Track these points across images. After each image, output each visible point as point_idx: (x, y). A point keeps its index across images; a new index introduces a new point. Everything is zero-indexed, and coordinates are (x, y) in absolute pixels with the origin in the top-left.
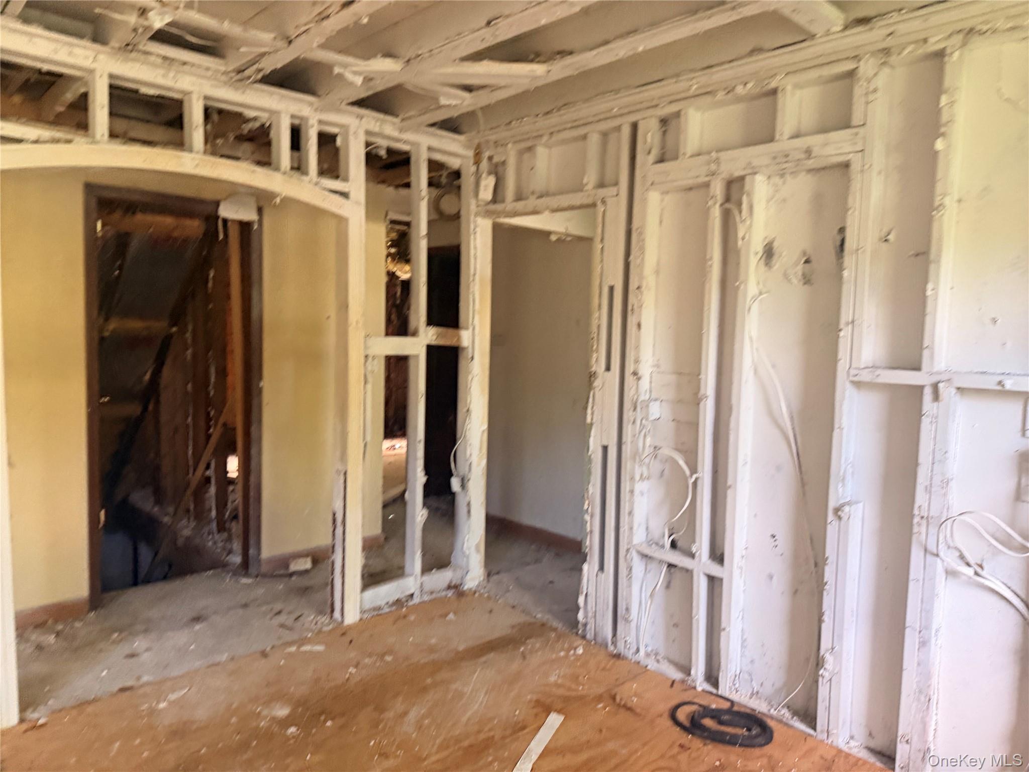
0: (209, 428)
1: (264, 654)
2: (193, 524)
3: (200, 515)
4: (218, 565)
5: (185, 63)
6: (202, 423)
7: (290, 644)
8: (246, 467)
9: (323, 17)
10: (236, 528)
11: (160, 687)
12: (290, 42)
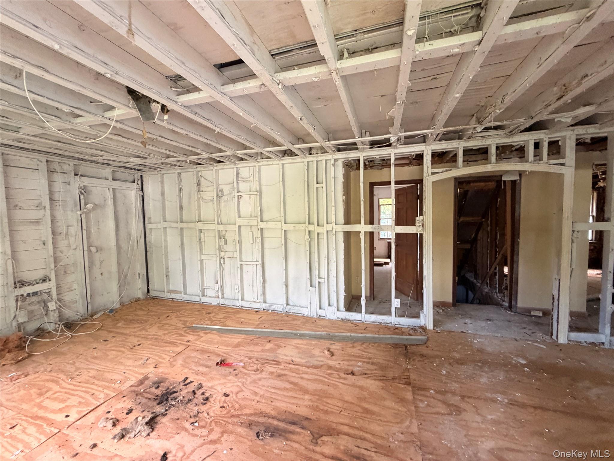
0: (496, 255)
1: (516, 340)
2: (489, 288)
3: (492, 285)
4: (498, 304)
5: (488, 136)
6: (494, 252)
7: (530, 341)
8: (511, 270)
9: (548, 105)
10: (507, 292)
11: (475, 336)
12: (533, 118)
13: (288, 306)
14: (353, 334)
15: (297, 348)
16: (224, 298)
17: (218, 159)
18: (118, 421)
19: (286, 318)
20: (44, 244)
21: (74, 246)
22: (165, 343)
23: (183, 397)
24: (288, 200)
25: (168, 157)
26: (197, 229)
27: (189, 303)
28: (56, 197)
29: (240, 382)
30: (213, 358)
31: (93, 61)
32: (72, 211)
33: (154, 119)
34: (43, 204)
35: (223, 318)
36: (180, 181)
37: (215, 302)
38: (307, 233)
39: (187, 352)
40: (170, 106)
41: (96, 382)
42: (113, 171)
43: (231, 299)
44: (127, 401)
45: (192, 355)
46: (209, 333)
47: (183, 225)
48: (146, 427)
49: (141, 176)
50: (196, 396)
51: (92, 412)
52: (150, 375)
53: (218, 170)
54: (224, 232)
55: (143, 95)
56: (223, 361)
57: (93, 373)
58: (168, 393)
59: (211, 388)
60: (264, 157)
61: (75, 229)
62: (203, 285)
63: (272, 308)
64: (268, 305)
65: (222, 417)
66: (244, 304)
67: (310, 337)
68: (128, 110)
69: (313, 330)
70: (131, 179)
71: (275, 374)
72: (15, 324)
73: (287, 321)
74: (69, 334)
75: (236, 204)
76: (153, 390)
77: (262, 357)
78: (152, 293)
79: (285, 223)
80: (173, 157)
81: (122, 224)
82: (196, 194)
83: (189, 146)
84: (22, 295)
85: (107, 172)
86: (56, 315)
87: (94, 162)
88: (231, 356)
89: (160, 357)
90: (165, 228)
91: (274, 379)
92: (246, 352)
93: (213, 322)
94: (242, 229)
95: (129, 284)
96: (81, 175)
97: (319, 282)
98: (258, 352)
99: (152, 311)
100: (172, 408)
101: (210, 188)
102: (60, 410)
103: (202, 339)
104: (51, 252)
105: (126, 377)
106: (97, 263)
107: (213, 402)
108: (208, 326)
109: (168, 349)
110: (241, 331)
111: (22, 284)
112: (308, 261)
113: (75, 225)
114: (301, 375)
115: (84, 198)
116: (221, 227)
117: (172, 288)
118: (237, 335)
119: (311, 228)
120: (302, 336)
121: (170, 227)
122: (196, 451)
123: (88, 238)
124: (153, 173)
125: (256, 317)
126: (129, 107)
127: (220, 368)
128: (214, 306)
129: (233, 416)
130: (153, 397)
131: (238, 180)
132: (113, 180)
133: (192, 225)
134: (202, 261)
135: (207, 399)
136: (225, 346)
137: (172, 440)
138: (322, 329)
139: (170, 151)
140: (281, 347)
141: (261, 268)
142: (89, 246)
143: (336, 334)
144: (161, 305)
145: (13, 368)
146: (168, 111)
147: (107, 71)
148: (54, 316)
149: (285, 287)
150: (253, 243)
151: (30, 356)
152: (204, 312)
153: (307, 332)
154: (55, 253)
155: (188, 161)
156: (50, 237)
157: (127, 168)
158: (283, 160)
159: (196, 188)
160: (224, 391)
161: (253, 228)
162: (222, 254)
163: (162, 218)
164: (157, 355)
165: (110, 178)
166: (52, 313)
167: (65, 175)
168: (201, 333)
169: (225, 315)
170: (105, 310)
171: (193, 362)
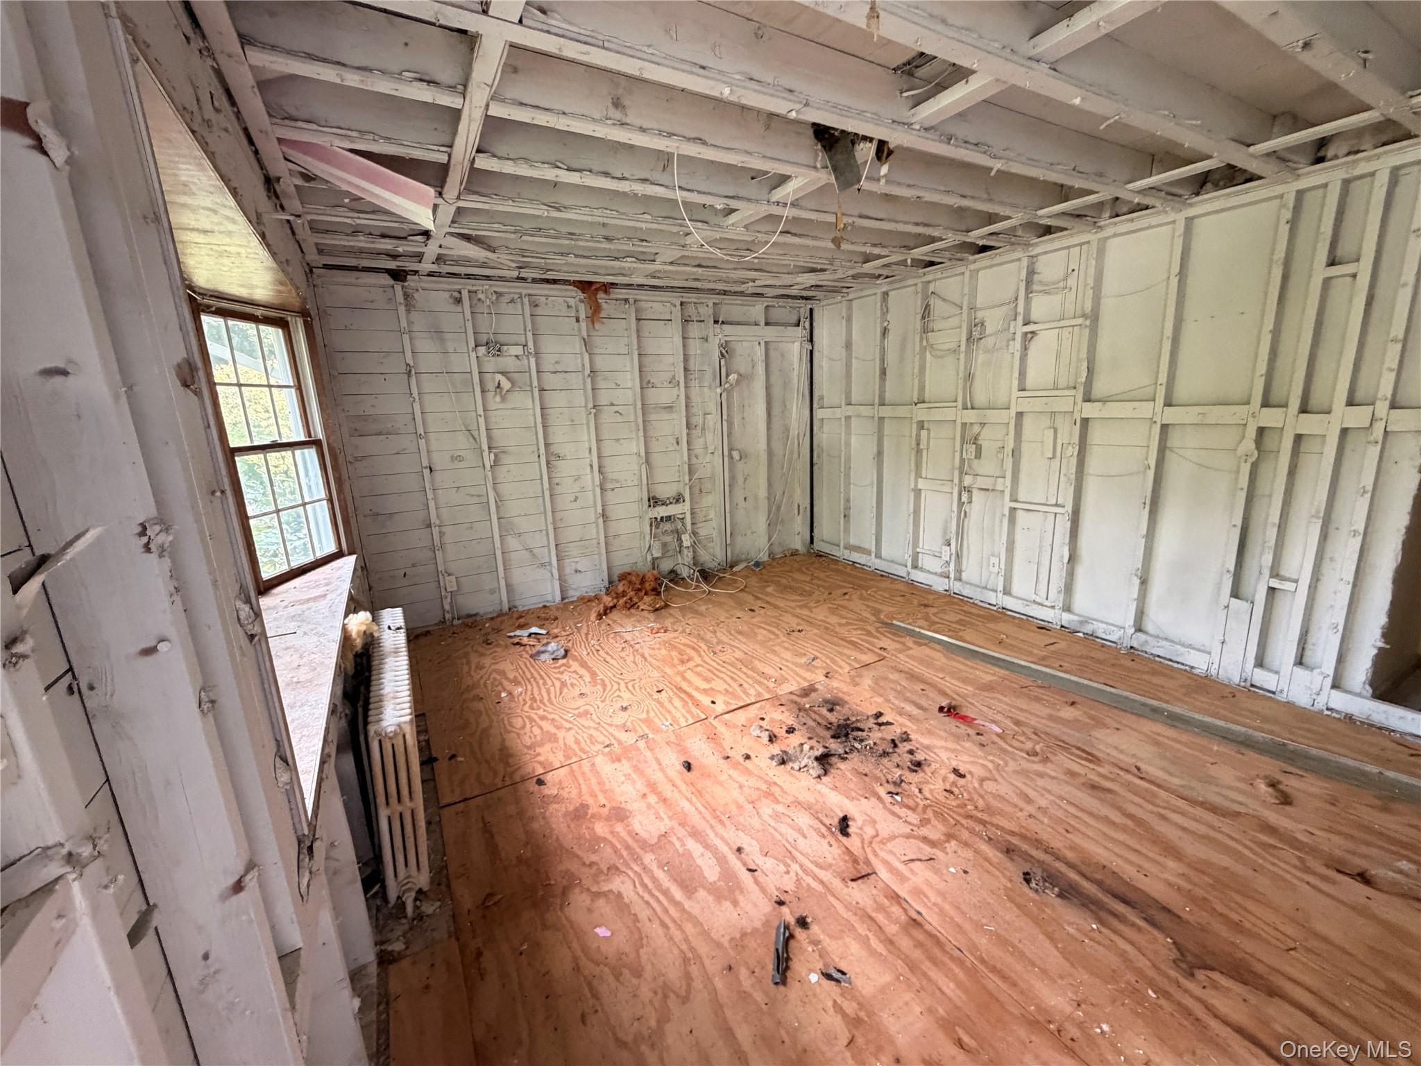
13: (1139, 634)
14: (1391, 774)
15: (1157, 743)
16: (960, 580)
17: (981, 243)
18: (775, 737)
19: (1130, 664)
20: (678, 443)
21: (711, 449)
22: (842, 639)
23: (875, 744)
24: (1191, 331)
25: (867, 259)
26: (915, 420)
27: (884, 576)
28: (691, 366)
29: (992, 761)
30: (931, 695)
31: (772, 95)
32: (710, 387)
33: (859, 182)
34: (677, 378)
35: (958, 622)
36: (885, 310)
37: (939, 585)
38: (1251, 433)
39: (881, 669)
40: (895, 138)
41: (744, 669)
42: (767, 306)
43: (978, 586)
44: (787, 714)
45: (891, 676)
46: (926, 645)
47: (885, 412)
48: (815, 764)
49: (811, 310)
50: (897, 750)
51: (741, 711)
52: (817, 686)
53: (978, 271)
54: (976, 429)
55: (843, 132)
56: (955, 708)
57: (738, 654)
58: (847, 726)
59: (928, 747)
60: (1125, 209)
61: (714, 419)
62: (916, 543)
63: (1088, 629)
64: (1076, 618)
65: (950, 809)
66: (1009, 603)
67: (1207, 730)
68: (813, 174)
69: (1215, 715)
70: (794, 319)
71: (1082, 780)
72: (649, 558)
73: (1128, 669)
74: (705, 587)
75: (1017, 355)
76: (824, 711)
77: (1048, 730)
78: (818, 545)
79: (1168, 404)
80: (879, 257)
81: (776, 410)
82: (918, 338)
83: (917, 224)
84: (656, 518)
85: (757, 310)
86: (691, 555)
87: (742, 294)
88: (972, 704)
89: (834, 662)
90: (848, 418)
91: (1077, 788)
92: (1008, 708)
93: (932, 625)
94: (1027, 422)
95: (782, 521)
96: (723, 322)
97: (1272, 590)
98: (1038, 716)
99: (818, 578)
100: (855, 754)
101: (954, 322)
102: (705, 691)
103: (910, 652)
104: (686, 458)
105: (783, 676)
106: (740, 480)
107: (930, 774)
108: (922, 631)
109: (846, 651)
110: (998, 659)
111: (654, 501)
112: (1238, 522)
113: (714, 411)
114: (1162, 811)
115: (726, 362)
116: (970, 416)
117: (853, 541)
118: (989, 666)
119: (1270, 418)
120: (1174, 720)
121: (859, 416)
122: (897, 840)
123: (729, 434)
124: (831, 301)
125: (1042, 639)
126: (815, 167)
127: (947, 719)
128: (935, 593)
129: (970, 817)
130: (825, 723)
131: (1029, 290)
132: (767, 324)
133: (902, 411)
134: (918, 492)
135: (919, 764)
136: (958, 679)
137: (856, 802)
138: (1258, 723)
139: (875, 245)
140: (1106, 726)
141: (1069, 524)
142: (731, 450)
143: (1314, 752)
144: (833, 570)
145: (652, 616)
146: (890, 153)
147: (791, 106)
148: (688, 556)
149: (1137, 582)
150: (1054, 457)
151: (666, 606)
152: (915, 602)
153: (1197, 716)
154: (689, 459)
155: (909, 261)
156: (685, 431)
157: (788, 296)
158: (1191, 205)
159: (919, 325)
160: (954, 764)
161: (1059, 419)
162: (968, 480)
163: (843, 397)
164: (828, 657)
165: (762, 322)
166: (685, 551)
167: (702, 324)
168: (909, 642)
169: (962, 617)
170: (748, 560)
171: (892, 689)
